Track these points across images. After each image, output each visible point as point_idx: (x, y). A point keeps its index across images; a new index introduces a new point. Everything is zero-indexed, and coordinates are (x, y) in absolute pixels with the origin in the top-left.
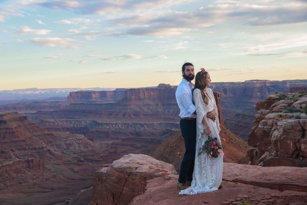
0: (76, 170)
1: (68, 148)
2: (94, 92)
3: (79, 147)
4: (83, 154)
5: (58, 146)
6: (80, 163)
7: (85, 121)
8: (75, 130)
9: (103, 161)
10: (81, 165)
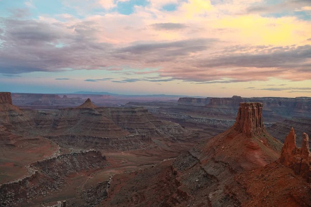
0: (169, 145)
1: (168, 131)
2: (194, 99)
3: (175, 131)
4: (177, 136)
5: (163, 129)
6: (173, 141)
7: (184, 116)
8: (177, 121)
9: (188, 141)
10: (174, 142)
